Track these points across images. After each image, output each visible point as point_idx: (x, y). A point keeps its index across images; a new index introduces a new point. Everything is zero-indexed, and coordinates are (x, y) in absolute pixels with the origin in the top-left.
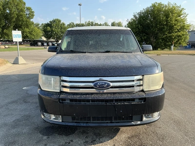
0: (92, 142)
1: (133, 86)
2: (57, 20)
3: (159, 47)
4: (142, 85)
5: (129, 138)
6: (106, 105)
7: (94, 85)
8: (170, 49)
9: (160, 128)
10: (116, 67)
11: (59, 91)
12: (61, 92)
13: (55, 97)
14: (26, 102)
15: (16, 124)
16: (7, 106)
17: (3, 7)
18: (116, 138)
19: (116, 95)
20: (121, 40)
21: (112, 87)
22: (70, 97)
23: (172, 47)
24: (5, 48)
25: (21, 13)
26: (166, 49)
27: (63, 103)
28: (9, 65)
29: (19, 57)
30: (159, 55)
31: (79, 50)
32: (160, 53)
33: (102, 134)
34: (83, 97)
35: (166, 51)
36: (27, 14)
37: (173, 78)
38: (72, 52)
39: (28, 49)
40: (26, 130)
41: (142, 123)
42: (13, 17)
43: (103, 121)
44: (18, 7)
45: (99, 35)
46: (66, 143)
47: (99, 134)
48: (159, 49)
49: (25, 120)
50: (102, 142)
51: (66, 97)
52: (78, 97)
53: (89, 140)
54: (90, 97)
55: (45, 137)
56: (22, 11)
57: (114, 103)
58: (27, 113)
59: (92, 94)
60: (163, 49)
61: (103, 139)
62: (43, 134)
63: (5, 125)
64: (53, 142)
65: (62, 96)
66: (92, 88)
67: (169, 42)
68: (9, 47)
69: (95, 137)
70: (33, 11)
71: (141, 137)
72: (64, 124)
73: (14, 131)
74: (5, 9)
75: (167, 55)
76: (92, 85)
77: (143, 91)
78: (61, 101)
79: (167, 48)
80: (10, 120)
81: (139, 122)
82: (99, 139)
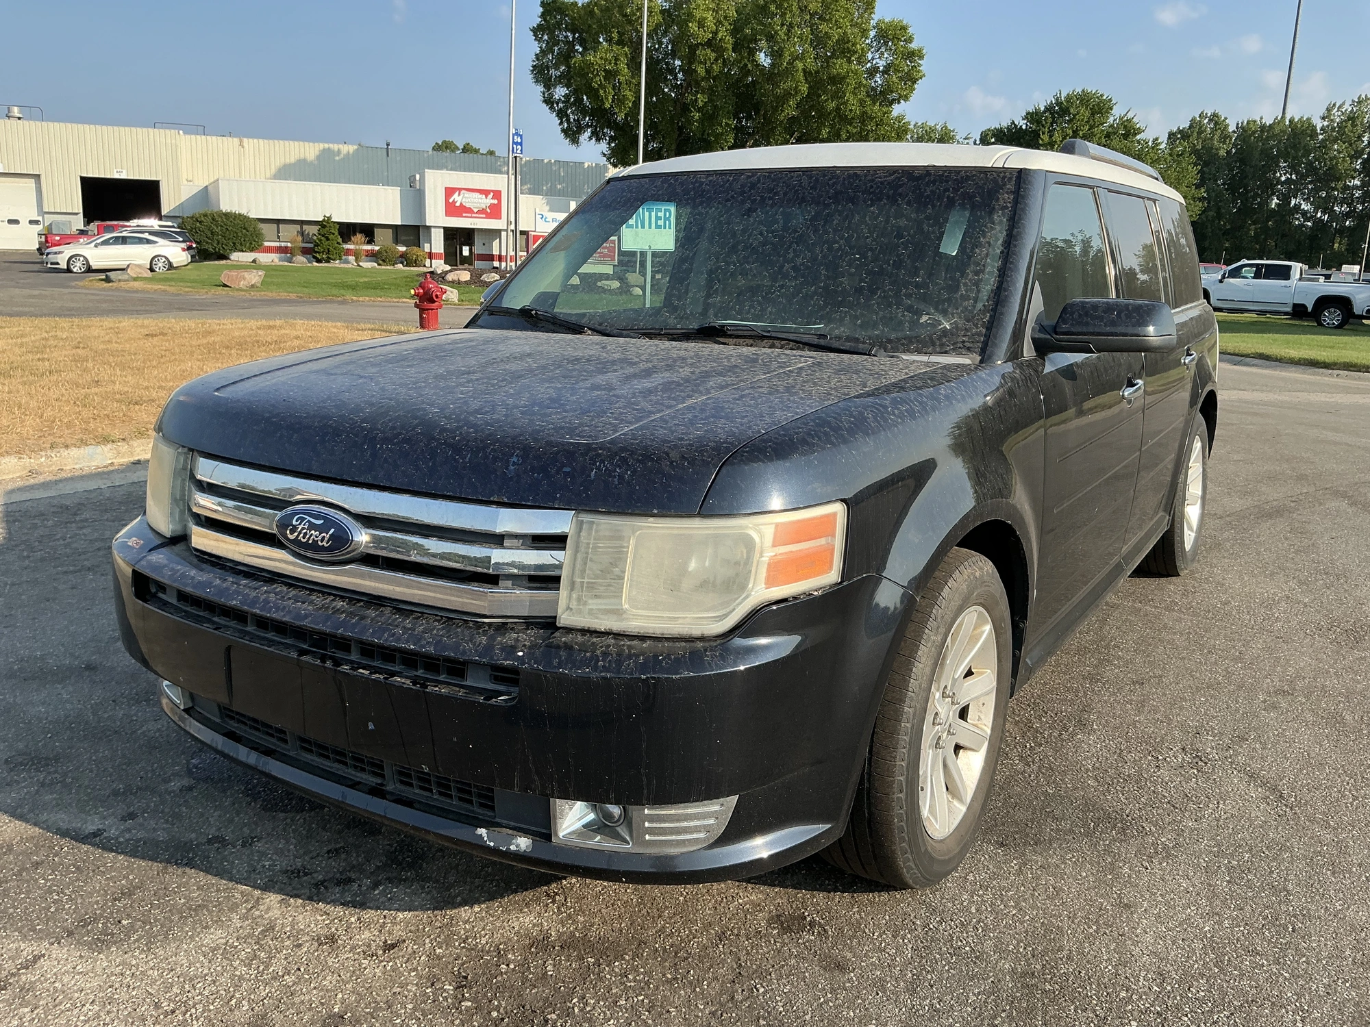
2: (1084, 98)
6: (298, 663)
17: (735, 32)
19: (373, 612)
22: (170, 571)
25: (840, 66)
34: (218, 585)
36: (873, 71)
42: (787, 95)
44: (823, 27)
52: (197, 579)
54: (241, 595)
56: (845, 49)
57: (342, 662)
59: (274, 578)
65: (152, 558)
70: (913, 46)
74: (745, 45)
78: (153, 590)
81: (522, 845)
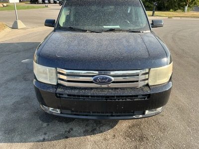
0: (91, 131)
1: (137, 81)
3: (172, 8)
4: (147, 79)
5: (130, 127)
6: (107, 102)
7: (94, 80)
8: (184, 10)
9: (163, 115)
10: (119, 59)
11: (55, 84)
12: (59, 85)
13: (52, 90)
14: (25, 80)
15: (15, 108)
16: (6, 84)
18: (116, 127)
19: (118, 90)
20: (129, 12)
21: (114, 82)
22: (68, 92)
23: (186, 8)
24: (4, 6)
26: (179, 11)
27: (60, 97)
28: (8, 30)
29: (18, 21)
30: (171, 17)
31: (79, 27)
32: (172, 15)
33: (103, 122)
34: (82, 92)
35: (179, 13)
37: (183, 50)
38: (71, 29)
39: (28, 8)
40: (25, 115)
41: (144, 116)
43: (103, 114)
45: (103, 7)
46: (66, 132)
47: (100, 121)
48: (171, 10)
49: (24, 103)
50: (102, 132)
51: (63, 92)
52: (76, 92)
53: (89, 128)
54: (89, 93)
55: (45, 125)
57: (115, 100)
58: (27, 94)
59: (91, 89)
60: (175, 10)
61: (104, 128)
62: (43, 121)
63: (5, 108)
64: (53, 130)
65: (59, 90)
66: (91, 82)
67: (183, 2)
68: (7, 6)
69: (95, 125)
71: (142, 126)
72: (62, 115)
73: (13, 116)
75: (179, 18)
76: (91, 79)
77: (147, 85)
78: (58, 95)
79: (180, 8)
80: (10, 102)
81: (141, 116)
82: (100, 128)
